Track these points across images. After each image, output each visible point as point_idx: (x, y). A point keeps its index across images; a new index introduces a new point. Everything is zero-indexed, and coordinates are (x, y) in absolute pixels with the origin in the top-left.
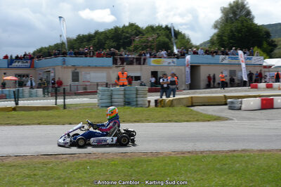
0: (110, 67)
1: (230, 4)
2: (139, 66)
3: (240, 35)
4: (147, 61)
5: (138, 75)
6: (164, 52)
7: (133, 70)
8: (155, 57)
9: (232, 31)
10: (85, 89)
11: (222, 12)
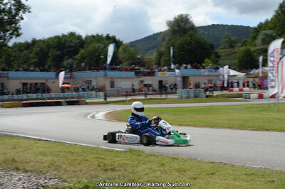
0: (133, 78)
1: (175, 18)
2: (150, 77)
3: (189, 47)
4: (156, 74)
5: (150, 83)
6: (166, 68)
7: (148, 80)
8: (160, 71)
9: (181, 44)
10: (127, 92)
11: (168, 25)
